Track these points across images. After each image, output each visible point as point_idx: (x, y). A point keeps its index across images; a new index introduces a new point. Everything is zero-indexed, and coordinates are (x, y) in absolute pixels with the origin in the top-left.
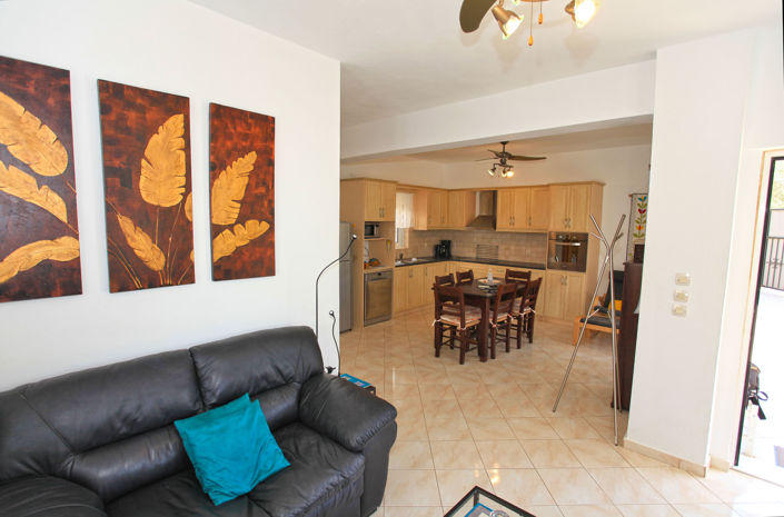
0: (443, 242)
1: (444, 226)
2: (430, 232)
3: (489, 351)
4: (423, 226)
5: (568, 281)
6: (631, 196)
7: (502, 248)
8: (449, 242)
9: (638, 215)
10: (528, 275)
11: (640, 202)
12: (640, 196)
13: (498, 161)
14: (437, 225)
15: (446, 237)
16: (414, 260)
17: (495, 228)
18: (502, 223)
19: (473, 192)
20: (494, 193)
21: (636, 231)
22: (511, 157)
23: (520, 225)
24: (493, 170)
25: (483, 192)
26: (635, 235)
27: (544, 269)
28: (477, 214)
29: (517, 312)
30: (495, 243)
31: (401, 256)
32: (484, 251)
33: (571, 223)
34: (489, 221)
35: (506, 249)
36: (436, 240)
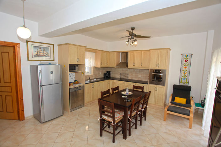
0: (107, 72)
1: (108, 66)
2: (102, 68)
3: (128, 131)
4: (99, 66)
5: (157, 89)
6: (182, 55)
7: (130, 74)
8: (110, 72)
9: (185, 62)
10: (142, 88)
11: (186, 57)
12: (186, 55)
13: (130, 37)
14: (104, 65)
15: (109, 70)
16: (95, 80)
17: (127, 67)
18: (130, 65)
19: (119, 52)
20: (127, 53)
21: (184, 69)
22: (136, 36)
23: (137, 66)
24: (128, 41)
25: (123, 53)
26: (183, 70)
27: (148, 84)
28: (120, 61)
29: (140, 108)
30: (127, 72)
31: (90, 78)
32: (123, 76)
33: (159, 65)
34: (125, 64)
35: (132, 75)
36: (105, 71)
